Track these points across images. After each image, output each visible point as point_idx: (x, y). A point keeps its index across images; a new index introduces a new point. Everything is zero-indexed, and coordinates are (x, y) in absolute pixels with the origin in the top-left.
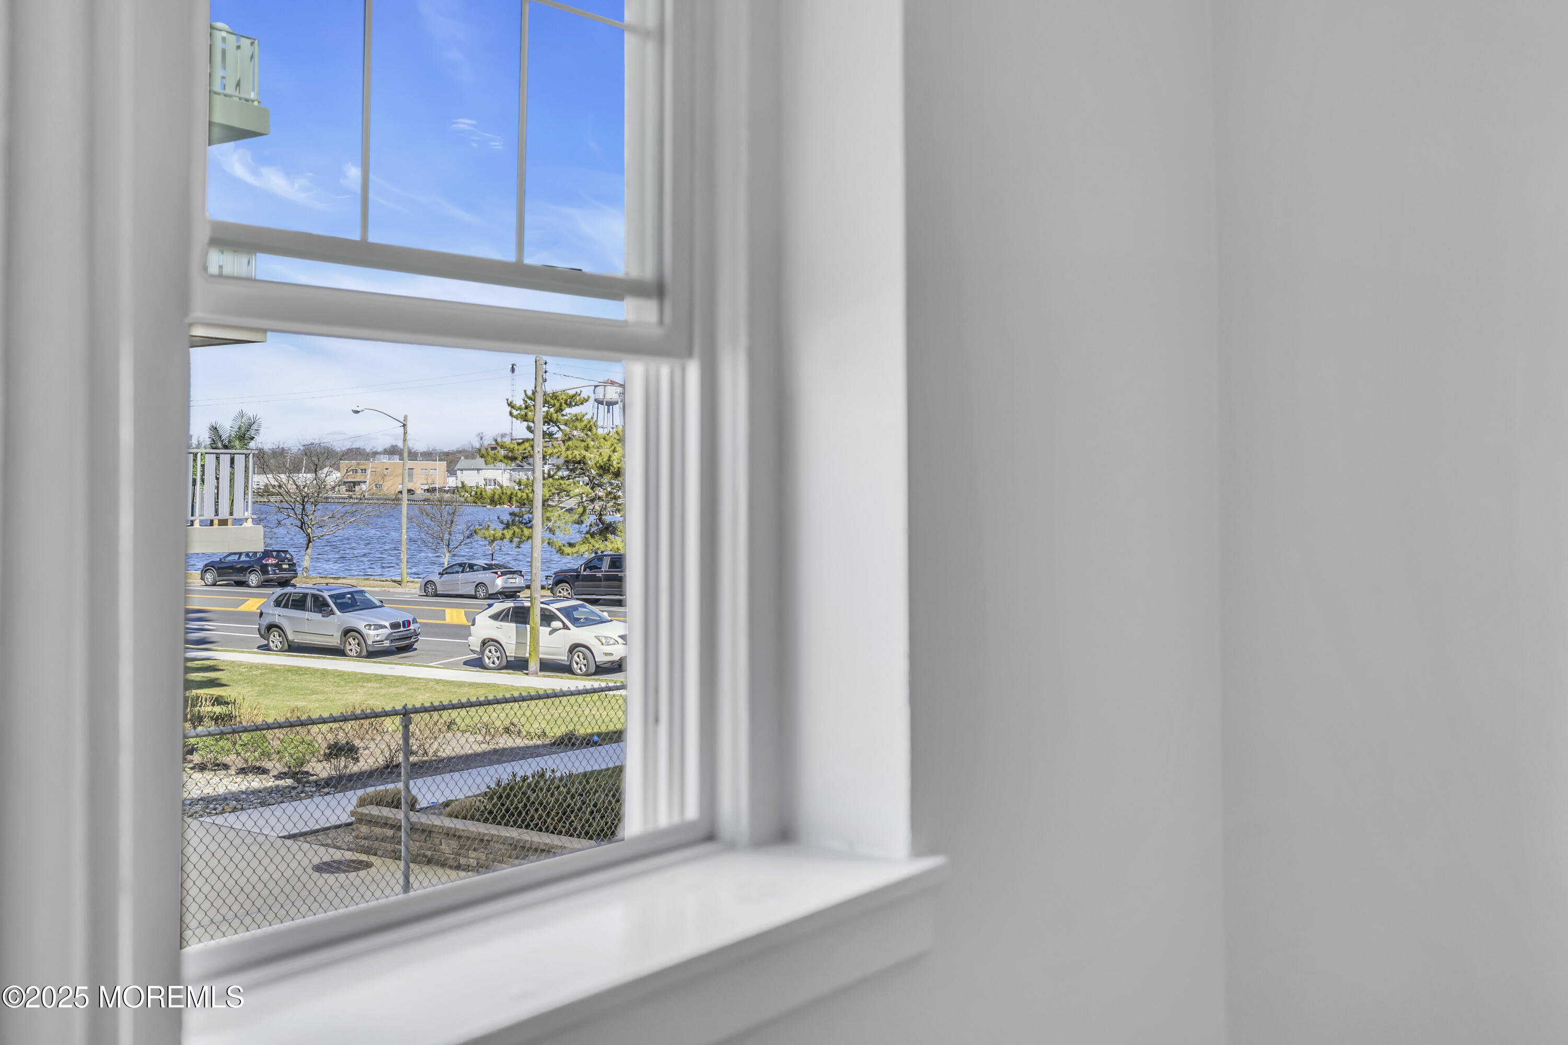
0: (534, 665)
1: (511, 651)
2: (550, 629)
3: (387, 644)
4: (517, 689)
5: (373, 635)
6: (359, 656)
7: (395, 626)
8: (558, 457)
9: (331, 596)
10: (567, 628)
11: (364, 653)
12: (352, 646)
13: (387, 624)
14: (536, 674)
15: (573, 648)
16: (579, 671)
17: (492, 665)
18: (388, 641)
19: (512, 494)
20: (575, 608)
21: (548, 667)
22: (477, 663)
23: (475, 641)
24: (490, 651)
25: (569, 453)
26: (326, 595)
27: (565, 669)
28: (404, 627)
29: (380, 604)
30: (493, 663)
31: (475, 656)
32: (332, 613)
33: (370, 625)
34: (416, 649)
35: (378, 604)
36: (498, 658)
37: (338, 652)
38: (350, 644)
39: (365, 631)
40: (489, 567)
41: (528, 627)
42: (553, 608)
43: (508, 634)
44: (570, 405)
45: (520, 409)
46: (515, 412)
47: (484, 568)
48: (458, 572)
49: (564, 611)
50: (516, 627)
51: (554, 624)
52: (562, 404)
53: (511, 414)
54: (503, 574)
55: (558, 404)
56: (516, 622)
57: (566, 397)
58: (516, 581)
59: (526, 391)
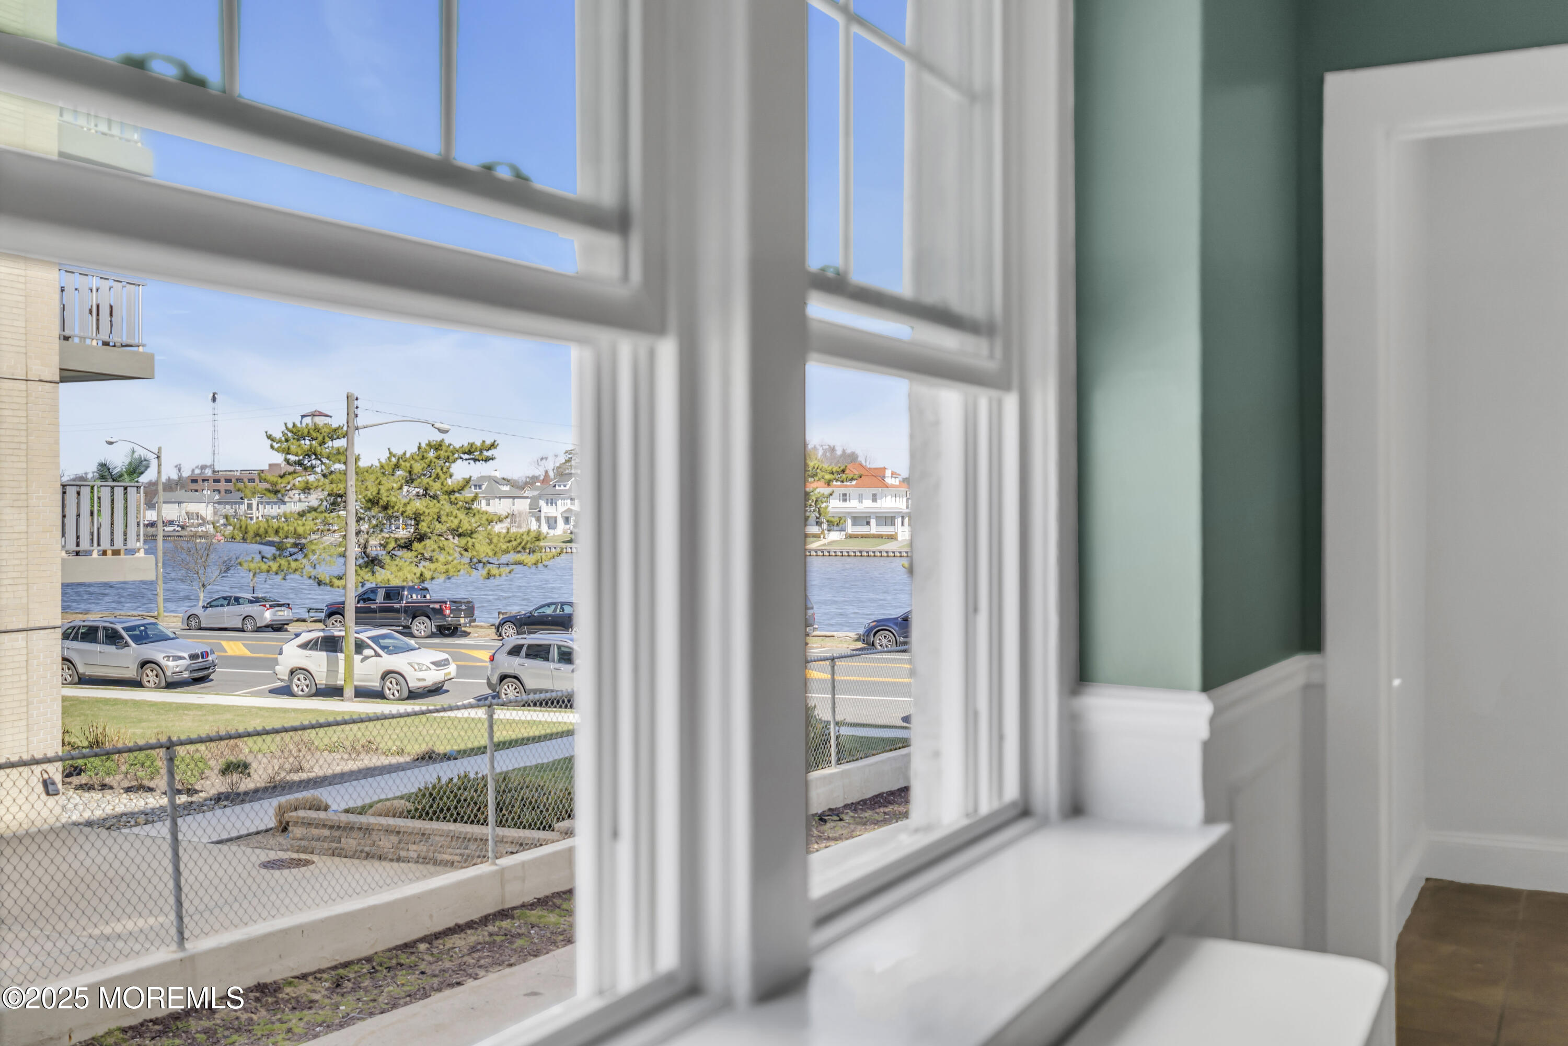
0: (349, 692)
1: (322, 680)
2: (362, 657)
3: (186, 675)
4: (339, 713)
5: (171, 666)
6: (158, 687)
7: (193, 657)
8: (323, 490)
9: (123, 628)
10: (379, 656)
11: (163, 684)
12: (150, 676)
13: (186, 655)
14: (350, 700)
15: (385, 675)
16: (391, 697)
17: (300, 693)
18: (187, 672)
19: (279, 527)
20: (384, 637)
21: (362, 693)
22: (286, 691)
23: (282, 670)
24: (299, 680)
25: (334, 486)
26: (119, 627)
27: (379, 695)
28: (203, 657)
29: (174, 636)
30: (302, 690)
31: (282, 684)
32: (127, 645)
33: (169, 657)
34: (212, 680)
35: (172, 635)
36: (307, 686)
37: (137, 684)
38: (148, 676)
39: (163, 662)
40: (256, 601)
41: (341, 656)
42: (363, 636)
43: (317, 662)
44: (332, 439)
45: (280, 441)
46: (276, 445)
47: (251, 602)
48: (222, 605)
49: (374, 639)
50: (327, 656)
51: (367, 652)
52: (324, 438)
53: (272, 447)
54: (272, 607)
55: (320, 438)
56: (327, 651)
57: (327, 430)
58: (285, 614)
59: (286, 424)
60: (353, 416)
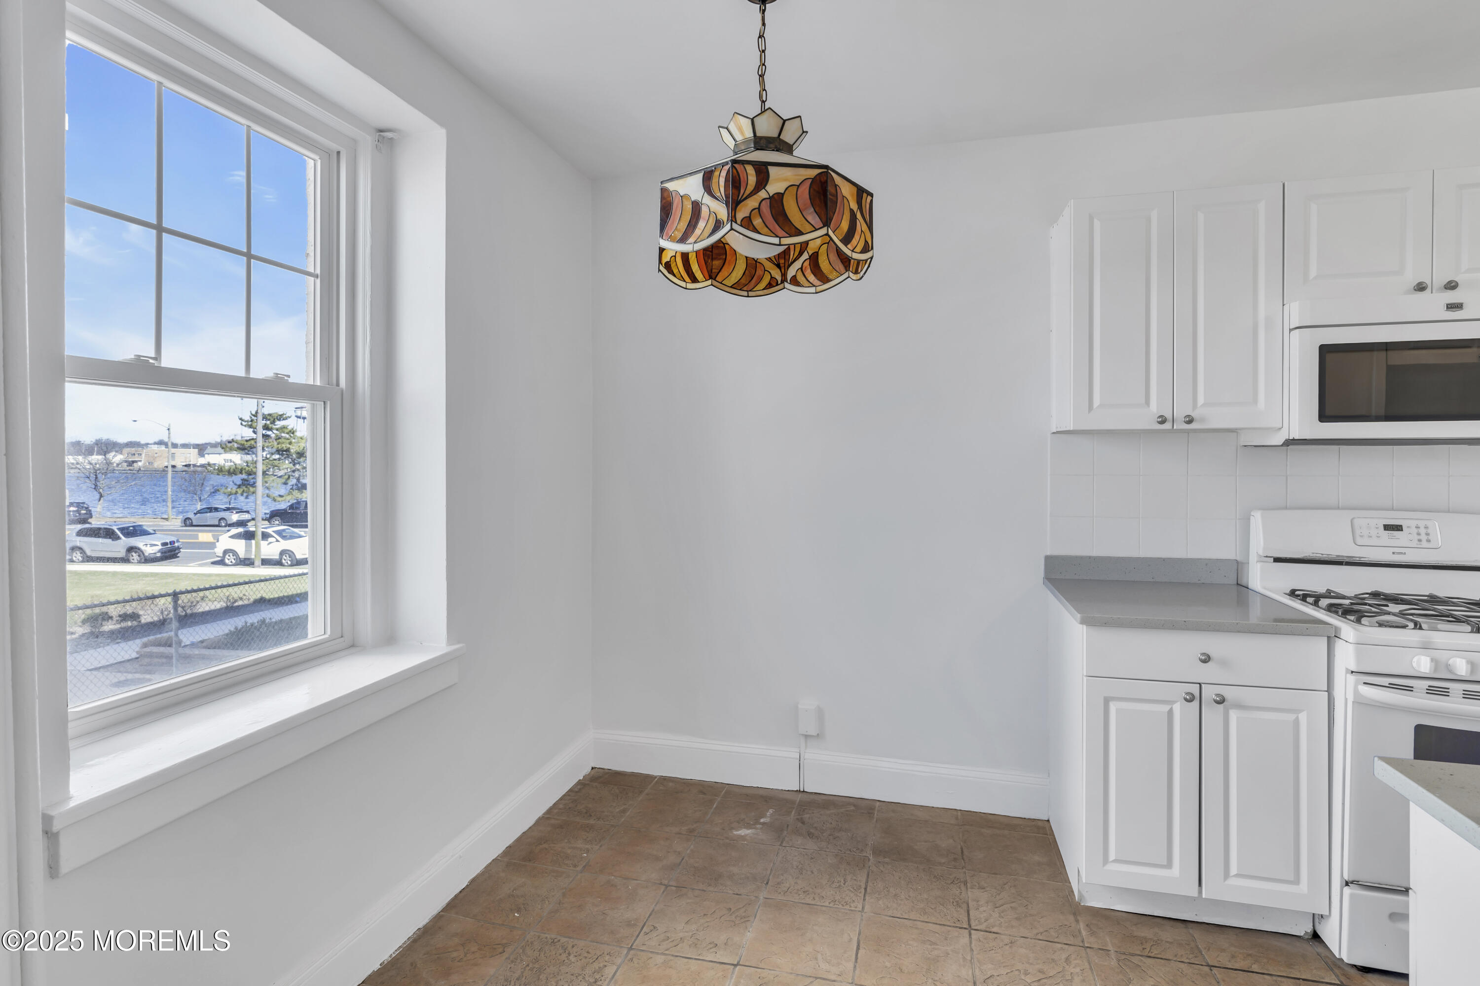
0: (258, 562)
1: (242, 555)
2: (268, 542)
3: (159, 555)
4: (247, 576)
5: (149, 551)
6: (140, 562)
7: (164, 544)
8: (272, 448)
9: (118, 529)
10: (277, 541)
11: (143, 561)
12: (135, 556)
13: (159, 543)
14: (259, 567)
15: (283, 553)
16: (286, 564)
17: (230, 564)
18: (160, 553)
19: (242, 468)
20: (284, 530)
21: (266, 562)
22: (221, 562)
23: (219, 550)
24: (229, 556)
25: (279, 446)
26: (115, 528)
27: (279, 563)
28: (171, 544)
29: (154, 532)
30: (231, 562)
31: (219, 559)
32: (119, 538)
33: (147, 545)
34: (178, 557)
35: (152, 532)
36: (234, 559)
37: (125, 560)
38: (133, 556)
39: (143, 548)
40: (228, 509)
41: (253, 542)
42: (270, 531)
43: (240, 546)
44: (279, 420)
45: (247, 421)
46: (244, 423)
47: (224, 510)
48: (207, 512)
49: (277, 532)
50: (246, 543)
51: (270, 540)
52: (274, 419)
53: (241, 424)
54: (237, 513)
55: (272, 419)
56: (246, 539)
57: (277, 415)
58: (246, 516)
59: (251, 412)
60: (261, 407)
